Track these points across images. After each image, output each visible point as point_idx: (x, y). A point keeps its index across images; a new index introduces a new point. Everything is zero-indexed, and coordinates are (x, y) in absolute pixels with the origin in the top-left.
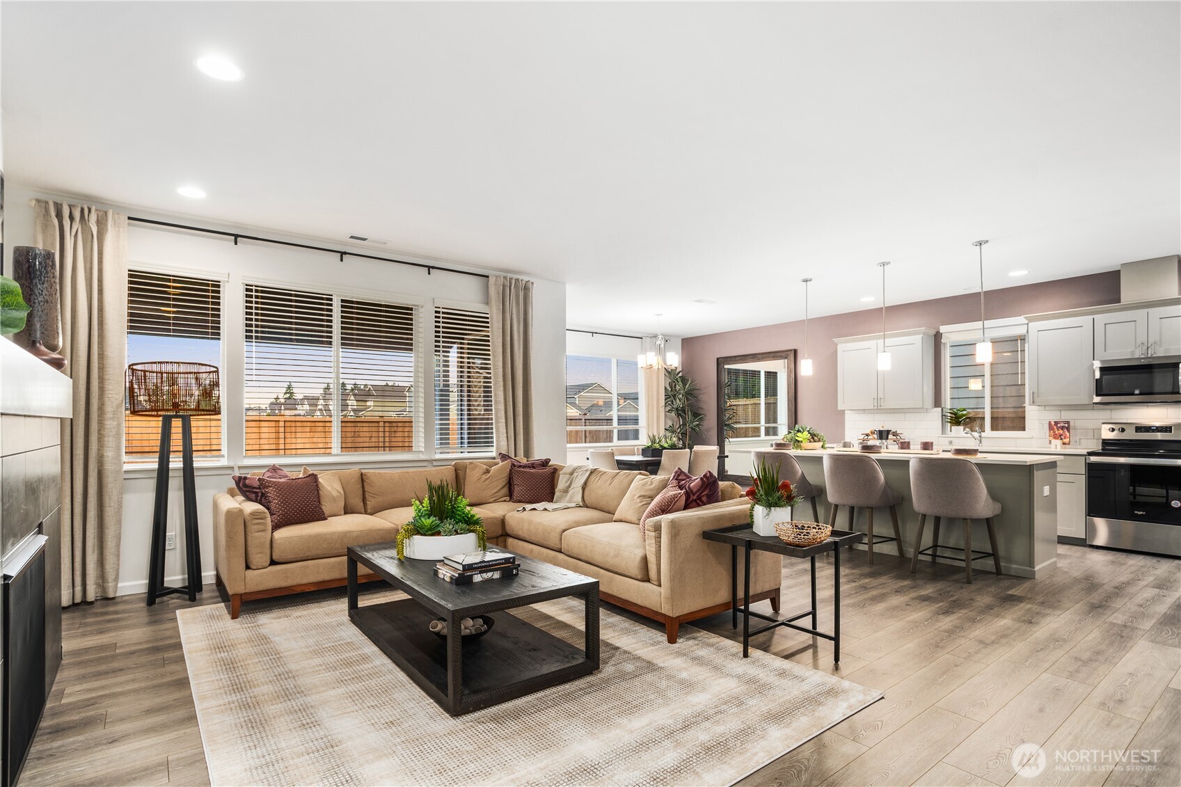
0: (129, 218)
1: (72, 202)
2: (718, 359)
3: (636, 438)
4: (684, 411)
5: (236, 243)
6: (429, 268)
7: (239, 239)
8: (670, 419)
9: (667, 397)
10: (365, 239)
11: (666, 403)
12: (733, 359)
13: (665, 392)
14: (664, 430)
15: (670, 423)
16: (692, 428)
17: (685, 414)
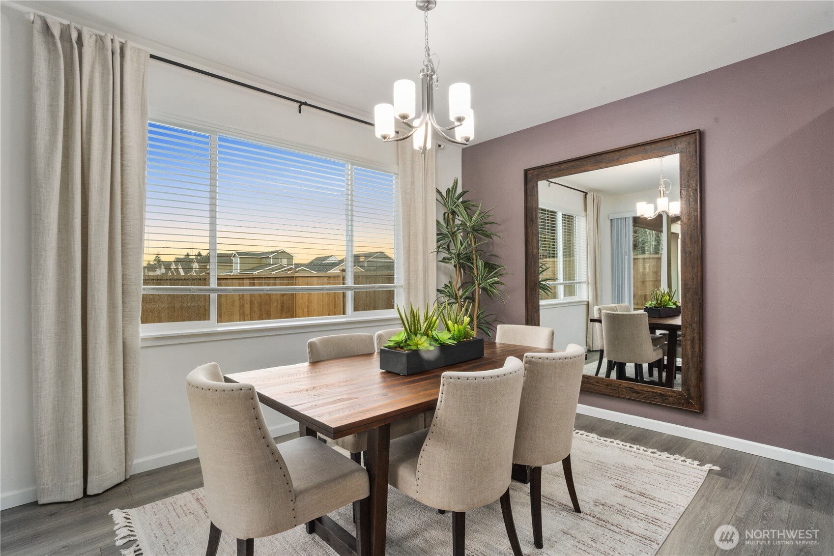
2: (526, 171)
3: (390, 305)
4: (469, 259)
8: (445, 273)
9: (441, 235)
11: (438, 247)
12: (557, 168)
13: (438, 229)
14: (435, 292)
15: (445, 281)
16: (484, 289)
17: (472, 263)
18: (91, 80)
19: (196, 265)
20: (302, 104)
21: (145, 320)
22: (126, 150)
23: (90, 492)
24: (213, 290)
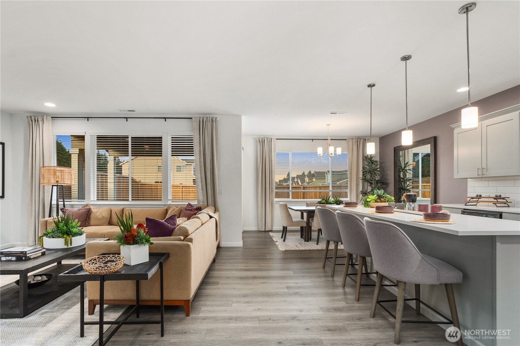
0: (52, 117)
1: (35, 115)
2: (394, 148)
5: (88, 121)
6: (165, 118)
7: (89, 119)
10: (134, 111)
18: (266, 148)
19: (307, 179)
20: (313, 140)
21: (276, 197)
22: (272, 161)
23: (266, 230)
24: (290, 191)
